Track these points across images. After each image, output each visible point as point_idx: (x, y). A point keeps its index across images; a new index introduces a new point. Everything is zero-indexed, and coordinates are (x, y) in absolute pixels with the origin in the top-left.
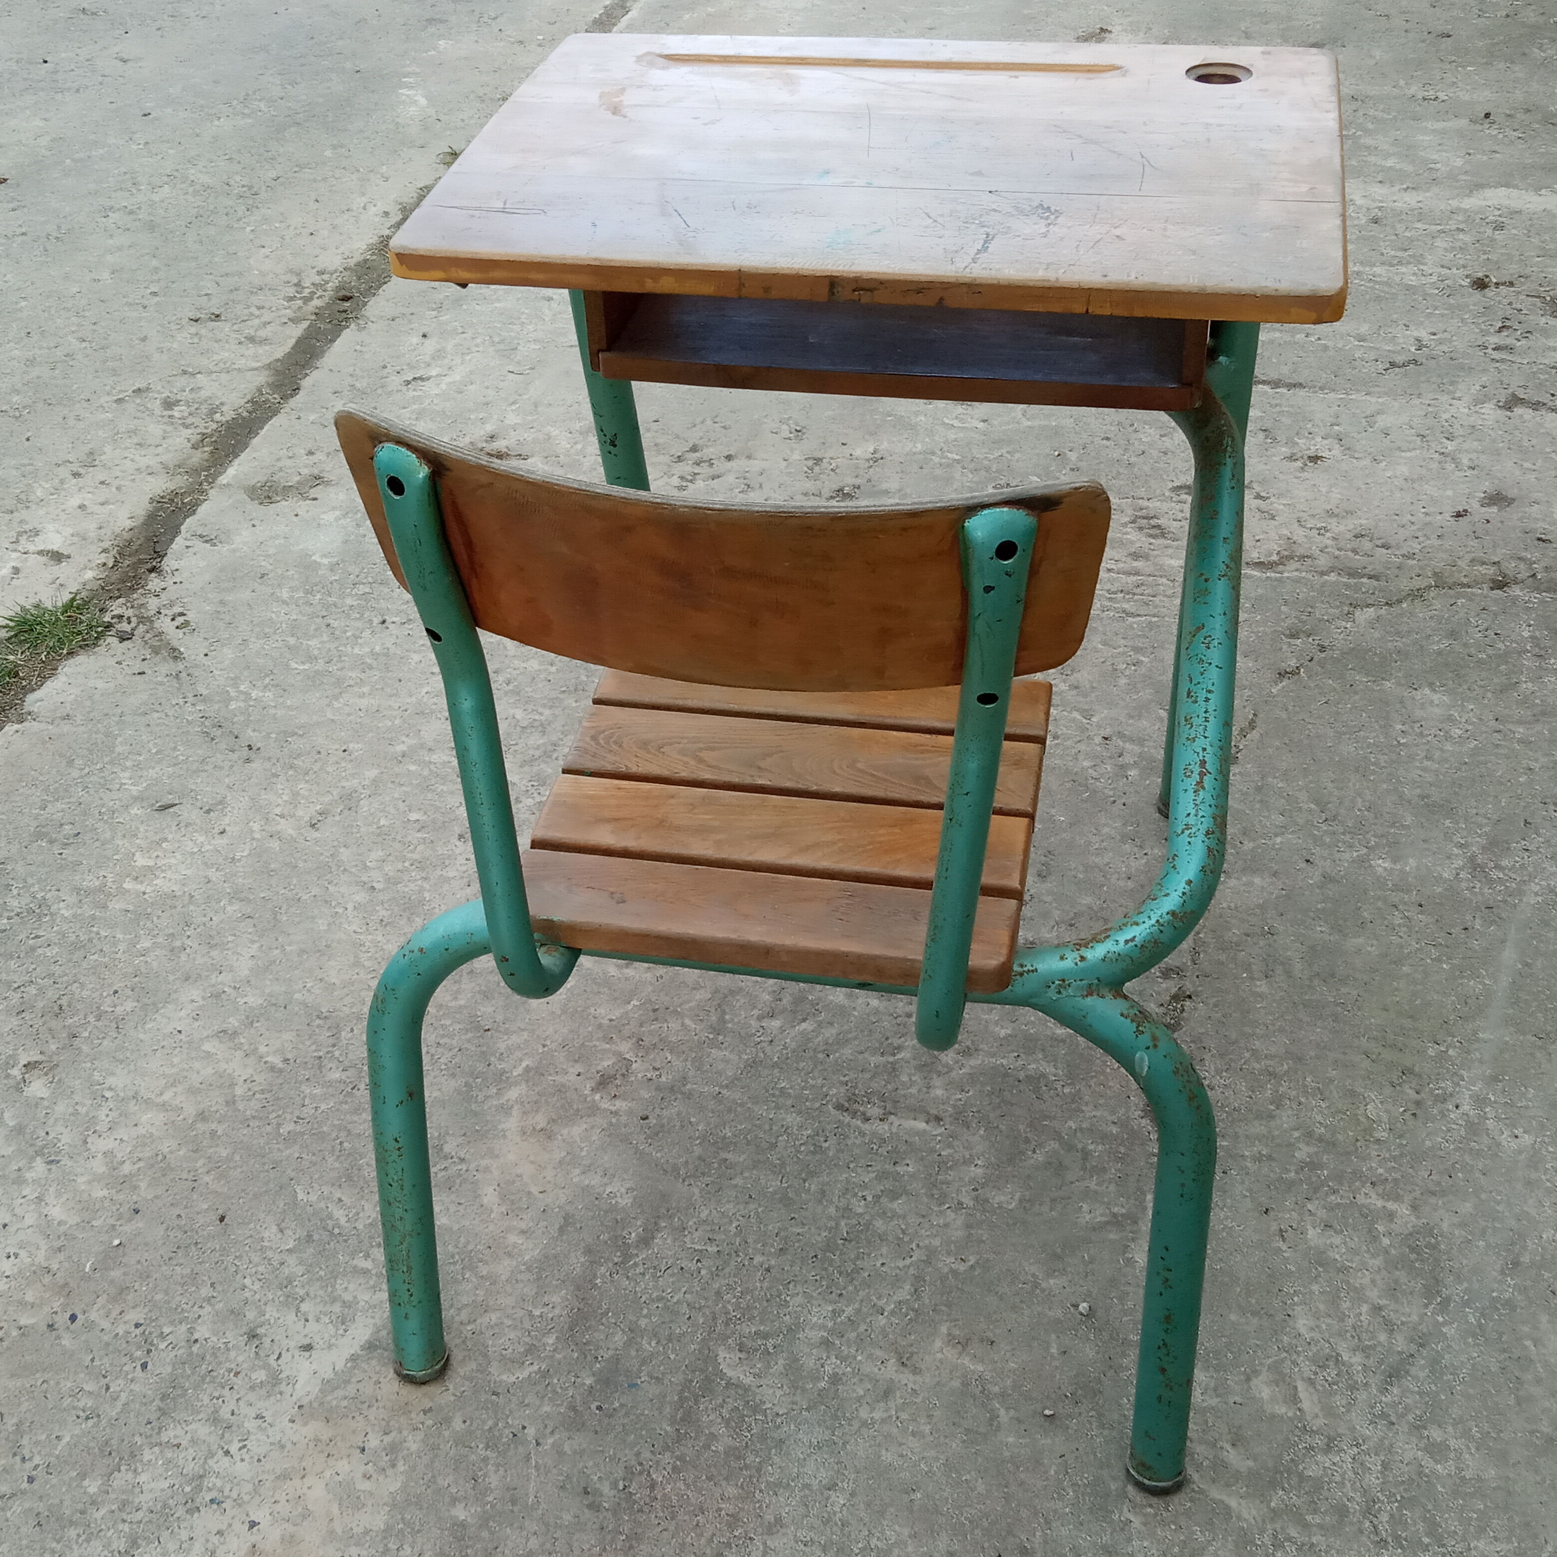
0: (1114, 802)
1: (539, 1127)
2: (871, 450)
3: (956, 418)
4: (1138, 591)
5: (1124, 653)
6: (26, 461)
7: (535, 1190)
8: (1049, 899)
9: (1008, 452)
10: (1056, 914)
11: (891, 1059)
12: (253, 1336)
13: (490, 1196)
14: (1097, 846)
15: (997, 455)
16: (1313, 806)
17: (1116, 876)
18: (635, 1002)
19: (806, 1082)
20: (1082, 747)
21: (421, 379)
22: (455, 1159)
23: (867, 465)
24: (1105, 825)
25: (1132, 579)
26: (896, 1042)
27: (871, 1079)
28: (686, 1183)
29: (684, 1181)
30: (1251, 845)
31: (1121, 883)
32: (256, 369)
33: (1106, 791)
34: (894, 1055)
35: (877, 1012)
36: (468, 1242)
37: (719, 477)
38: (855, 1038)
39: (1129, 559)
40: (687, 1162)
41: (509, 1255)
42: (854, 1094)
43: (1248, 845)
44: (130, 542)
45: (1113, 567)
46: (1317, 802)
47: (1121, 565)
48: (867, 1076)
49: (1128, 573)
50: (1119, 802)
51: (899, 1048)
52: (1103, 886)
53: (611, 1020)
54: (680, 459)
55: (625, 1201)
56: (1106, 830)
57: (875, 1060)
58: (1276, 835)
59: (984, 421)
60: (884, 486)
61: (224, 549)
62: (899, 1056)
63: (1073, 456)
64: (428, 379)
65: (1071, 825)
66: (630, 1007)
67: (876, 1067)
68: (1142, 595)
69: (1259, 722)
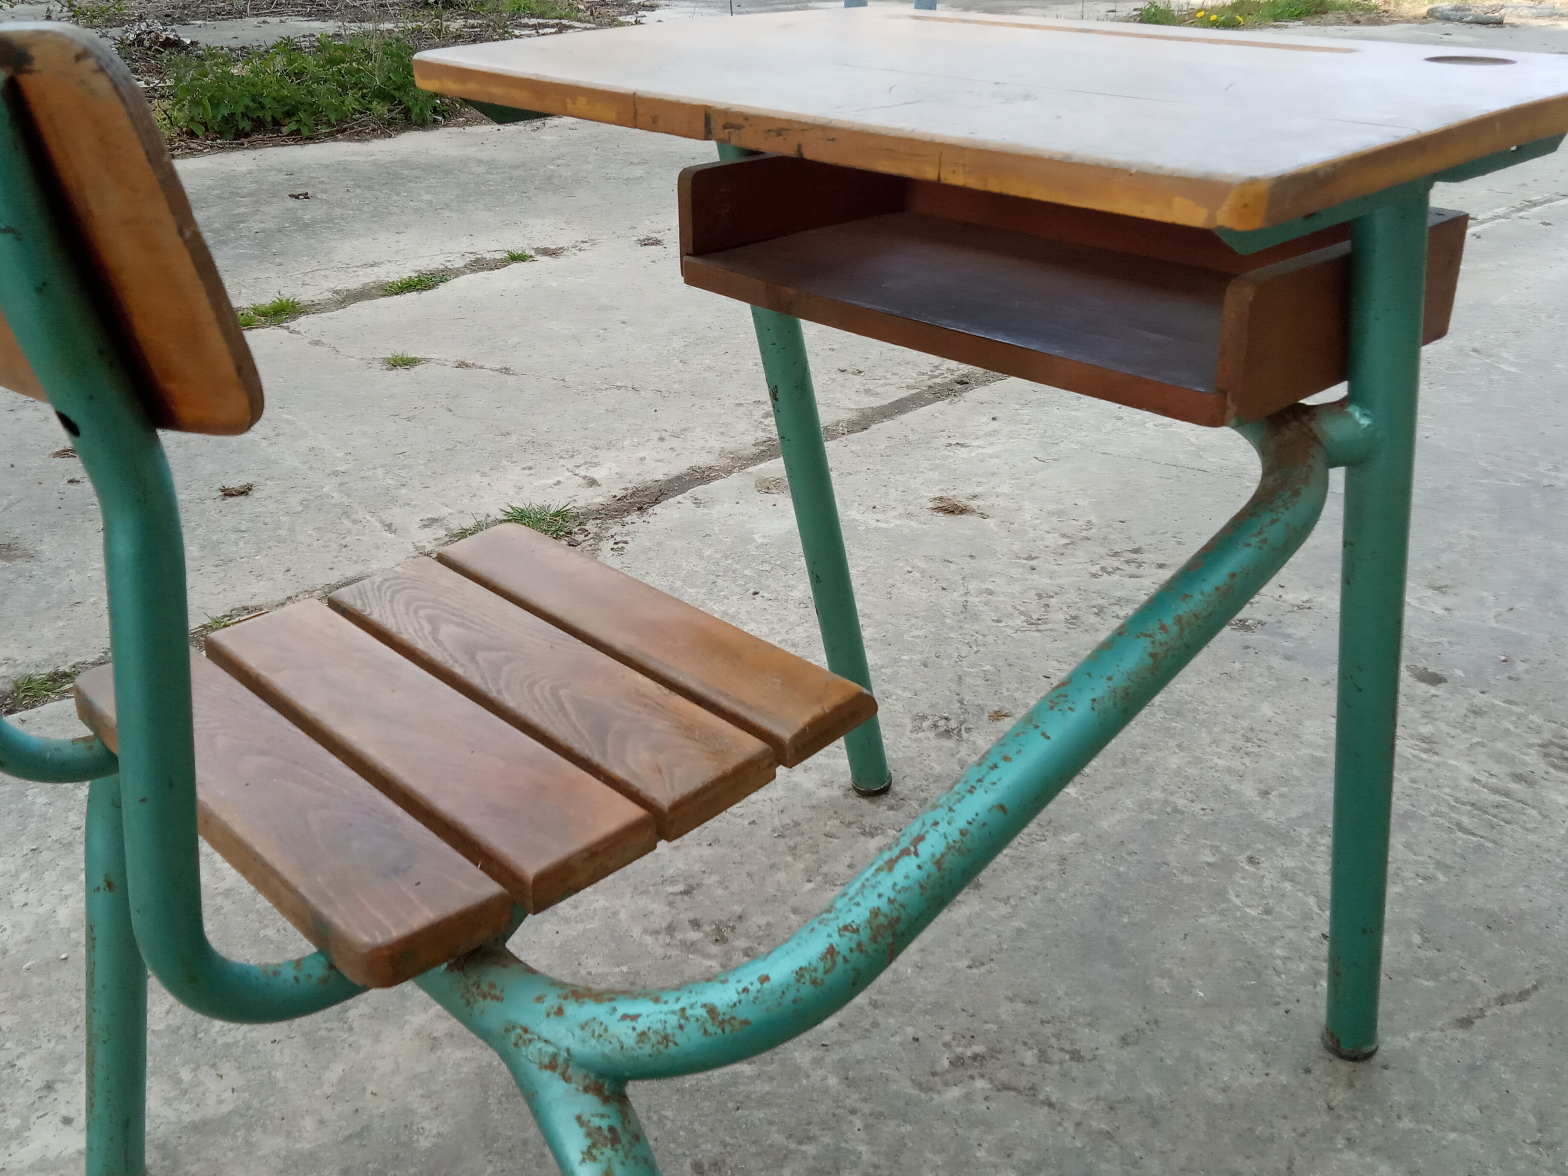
0: (1279, 1003)
1: (435, 1034)
2: (1305, 598)
3: (1419, 599)
4: (1495, 811)
5: (1423, 863)
6: (639, 423)
7: (371, 1088)
8: (1110, 1067)
9: (1450, 643)
10: (1106, 1087)
11: (793, 1146)
12: (49, 1087)
13: (334, 1074)
14: (1216, 1040)
15: (1435, 640)
16: (1532, 1119)
17: (1211, 1081)
18: (625, 969)
19: (692, 1123)
20: (1290, 934)
21: (962, 445)
22: (346, 1026)
23: (1290, 609)
24: (1245, 1022)
25: (1498, 798)
26: (815, 1130)
27: (754, 1155)
28: (489, 1158)
29: (490, 1153)
30: (1411, 1125)
31: (1210, 1092)
32: (851, 410)
33: (1278, 989)
34: (800, 1143)
35: (826, 1091)
36: (273, 1105)
37: (1138, 577)
38: (780, 1106)
39: (1508, 779)
40: (509, 1138)
41: (289, 1134)
42: (724, 1161)
43: (1407, 1123)
44: (647, 488)
45: (1483, 779)
46: (1541, 1117)
47: (1494, 780)
48: (753, 1149)
49: (1495, 791)
50: (1283, 1007)
51: (811, 1139)
52: (1186, 1083)
53: (589, 973)
54: (1116, 554)
55: (424, 1143)
56: (1240, 1028)
57: (777, 1138)
58: (1454, 1129)
59: (1447, 609)
60: (1289, 631)
61: (701, 511)
62: (804, 1148)
63: (1521, 667)
64: (967, 447)
65: (1206, 1005)
66: (617, 970)
67: (771, 1146)
68: (1495, 816)
69: (1534, 996)
